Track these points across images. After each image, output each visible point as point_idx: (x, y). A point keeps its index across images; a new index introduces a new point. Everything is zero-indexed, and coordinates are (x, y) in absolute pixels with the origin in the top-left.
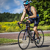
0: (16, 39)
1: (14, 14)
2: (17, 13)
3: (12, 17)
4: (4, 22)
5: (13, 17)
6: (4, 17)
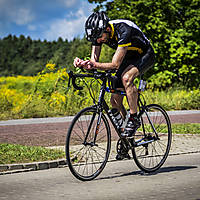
0: (54, 147)
1: (50, 43)
2: (60, 39)
3: (39, 55)
4: (6, 76)
6: (9, 53)
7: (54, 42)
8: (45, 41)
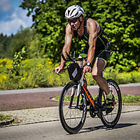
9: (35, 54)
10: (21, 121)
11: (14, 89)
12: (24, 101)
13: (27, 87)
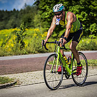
1: (9, 12)
2: (14, 10)
3: (3, 18)
5: (6, 18)
7: (11, 11)
8: (6, 11)
9: (38, 25)
10: (22, 83)
11: (20, 55)
12: (26, 65)
13: (29, 53)
